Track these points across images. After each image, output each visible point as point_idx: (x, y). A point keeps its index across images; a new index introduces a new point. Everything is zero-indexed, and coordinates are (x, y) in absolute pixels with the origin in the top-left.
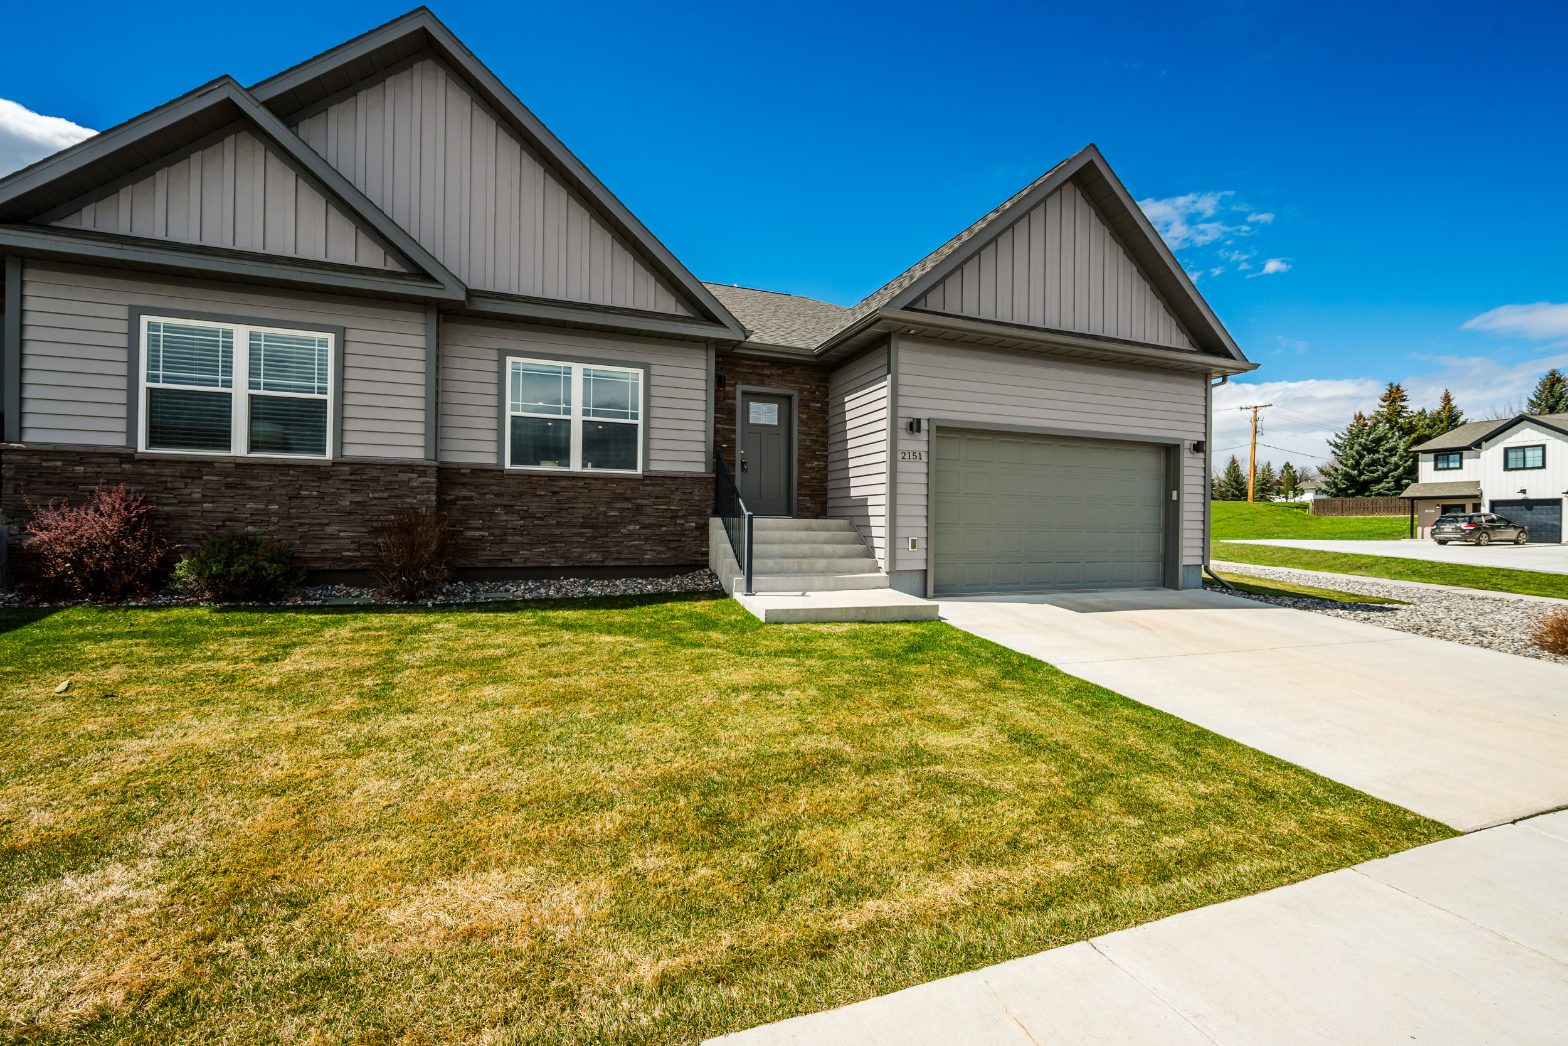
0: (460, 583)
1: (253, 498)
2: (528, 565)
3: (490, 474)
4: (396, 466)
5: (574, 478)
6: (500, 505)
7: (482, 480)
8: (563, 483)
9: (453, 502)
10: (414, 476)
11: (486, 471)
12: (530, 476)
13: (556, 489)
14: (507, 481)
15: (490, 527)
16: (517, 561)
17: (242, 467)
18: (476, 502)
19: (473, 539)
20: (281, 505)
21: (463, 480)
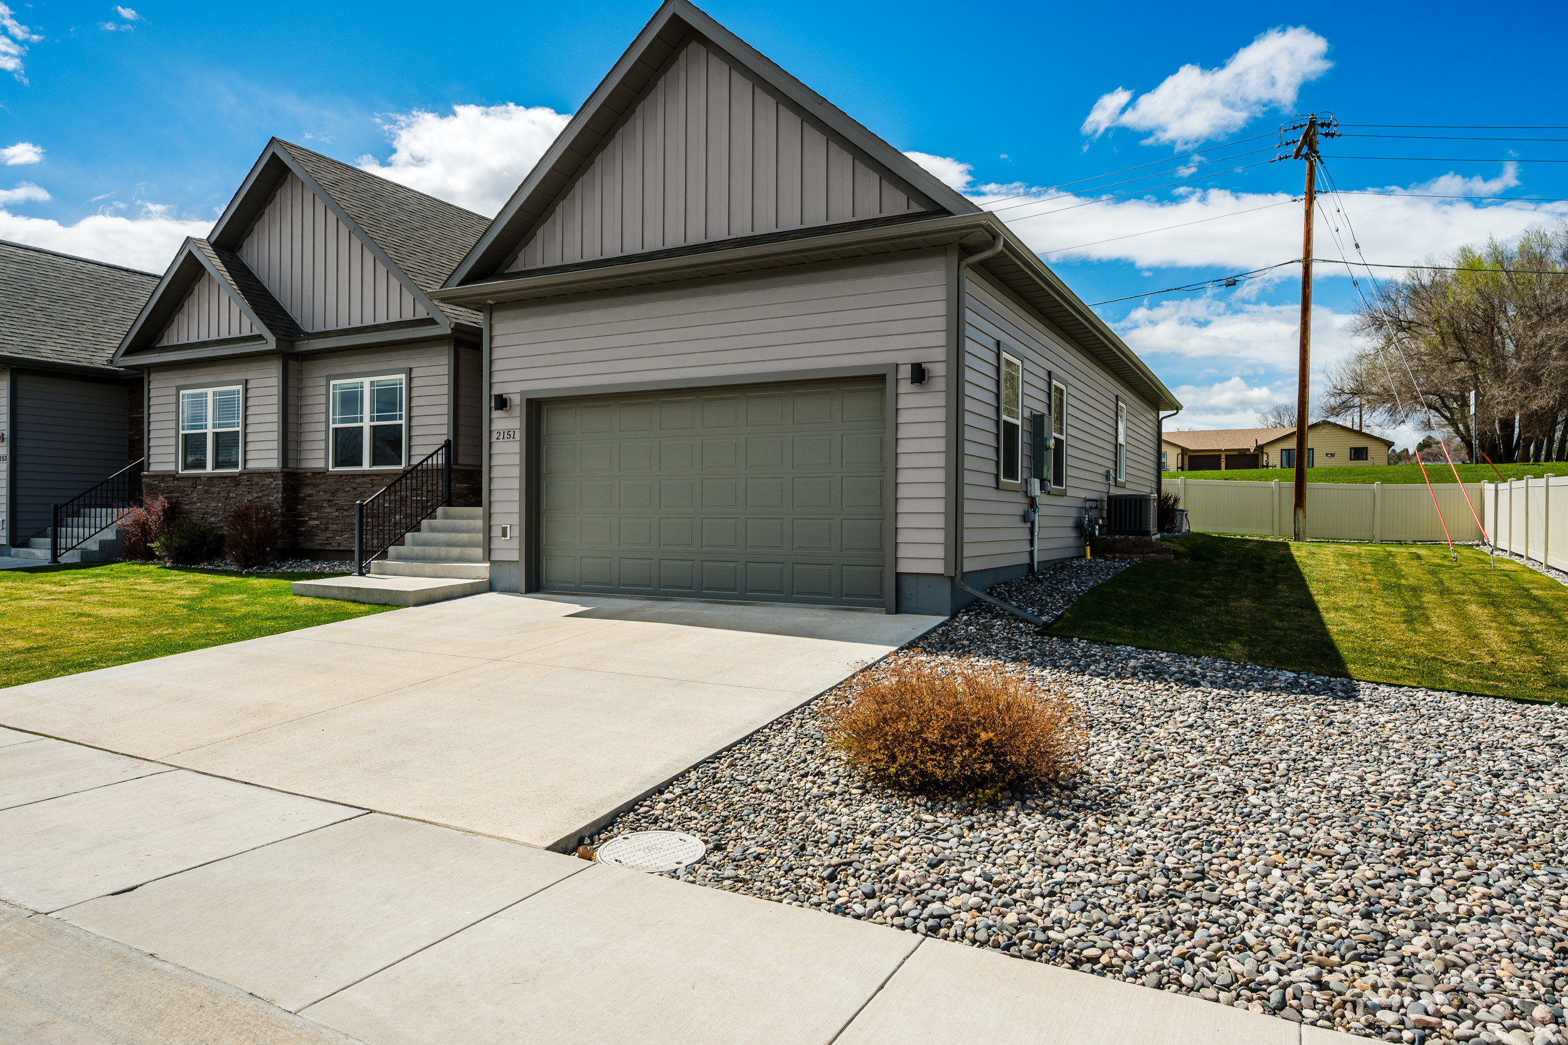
0: (306, 561)
1: (213, 499)
2: (341, 548)
3: (321, 476)
4: (265, 473)
5: (364, 476)
6: (325, 500)
7: (318, 481)
8: (359, 480)
9: (304, 499)
10: (272, 480)
11: (319, 473)
12: (341, 476)
13: (355, 485)
14: (329, 481)
15: (322, 518)
16: (334, 546)
17: (211, 478)
18: (314, 498)
19: (313, 527)
20: (222, 503)
21: (308, 481)
